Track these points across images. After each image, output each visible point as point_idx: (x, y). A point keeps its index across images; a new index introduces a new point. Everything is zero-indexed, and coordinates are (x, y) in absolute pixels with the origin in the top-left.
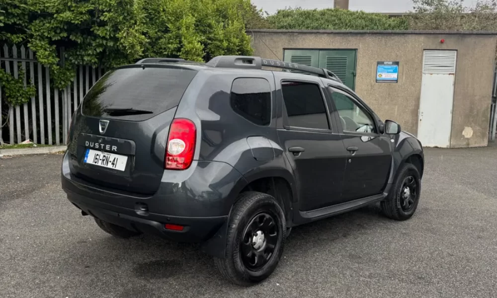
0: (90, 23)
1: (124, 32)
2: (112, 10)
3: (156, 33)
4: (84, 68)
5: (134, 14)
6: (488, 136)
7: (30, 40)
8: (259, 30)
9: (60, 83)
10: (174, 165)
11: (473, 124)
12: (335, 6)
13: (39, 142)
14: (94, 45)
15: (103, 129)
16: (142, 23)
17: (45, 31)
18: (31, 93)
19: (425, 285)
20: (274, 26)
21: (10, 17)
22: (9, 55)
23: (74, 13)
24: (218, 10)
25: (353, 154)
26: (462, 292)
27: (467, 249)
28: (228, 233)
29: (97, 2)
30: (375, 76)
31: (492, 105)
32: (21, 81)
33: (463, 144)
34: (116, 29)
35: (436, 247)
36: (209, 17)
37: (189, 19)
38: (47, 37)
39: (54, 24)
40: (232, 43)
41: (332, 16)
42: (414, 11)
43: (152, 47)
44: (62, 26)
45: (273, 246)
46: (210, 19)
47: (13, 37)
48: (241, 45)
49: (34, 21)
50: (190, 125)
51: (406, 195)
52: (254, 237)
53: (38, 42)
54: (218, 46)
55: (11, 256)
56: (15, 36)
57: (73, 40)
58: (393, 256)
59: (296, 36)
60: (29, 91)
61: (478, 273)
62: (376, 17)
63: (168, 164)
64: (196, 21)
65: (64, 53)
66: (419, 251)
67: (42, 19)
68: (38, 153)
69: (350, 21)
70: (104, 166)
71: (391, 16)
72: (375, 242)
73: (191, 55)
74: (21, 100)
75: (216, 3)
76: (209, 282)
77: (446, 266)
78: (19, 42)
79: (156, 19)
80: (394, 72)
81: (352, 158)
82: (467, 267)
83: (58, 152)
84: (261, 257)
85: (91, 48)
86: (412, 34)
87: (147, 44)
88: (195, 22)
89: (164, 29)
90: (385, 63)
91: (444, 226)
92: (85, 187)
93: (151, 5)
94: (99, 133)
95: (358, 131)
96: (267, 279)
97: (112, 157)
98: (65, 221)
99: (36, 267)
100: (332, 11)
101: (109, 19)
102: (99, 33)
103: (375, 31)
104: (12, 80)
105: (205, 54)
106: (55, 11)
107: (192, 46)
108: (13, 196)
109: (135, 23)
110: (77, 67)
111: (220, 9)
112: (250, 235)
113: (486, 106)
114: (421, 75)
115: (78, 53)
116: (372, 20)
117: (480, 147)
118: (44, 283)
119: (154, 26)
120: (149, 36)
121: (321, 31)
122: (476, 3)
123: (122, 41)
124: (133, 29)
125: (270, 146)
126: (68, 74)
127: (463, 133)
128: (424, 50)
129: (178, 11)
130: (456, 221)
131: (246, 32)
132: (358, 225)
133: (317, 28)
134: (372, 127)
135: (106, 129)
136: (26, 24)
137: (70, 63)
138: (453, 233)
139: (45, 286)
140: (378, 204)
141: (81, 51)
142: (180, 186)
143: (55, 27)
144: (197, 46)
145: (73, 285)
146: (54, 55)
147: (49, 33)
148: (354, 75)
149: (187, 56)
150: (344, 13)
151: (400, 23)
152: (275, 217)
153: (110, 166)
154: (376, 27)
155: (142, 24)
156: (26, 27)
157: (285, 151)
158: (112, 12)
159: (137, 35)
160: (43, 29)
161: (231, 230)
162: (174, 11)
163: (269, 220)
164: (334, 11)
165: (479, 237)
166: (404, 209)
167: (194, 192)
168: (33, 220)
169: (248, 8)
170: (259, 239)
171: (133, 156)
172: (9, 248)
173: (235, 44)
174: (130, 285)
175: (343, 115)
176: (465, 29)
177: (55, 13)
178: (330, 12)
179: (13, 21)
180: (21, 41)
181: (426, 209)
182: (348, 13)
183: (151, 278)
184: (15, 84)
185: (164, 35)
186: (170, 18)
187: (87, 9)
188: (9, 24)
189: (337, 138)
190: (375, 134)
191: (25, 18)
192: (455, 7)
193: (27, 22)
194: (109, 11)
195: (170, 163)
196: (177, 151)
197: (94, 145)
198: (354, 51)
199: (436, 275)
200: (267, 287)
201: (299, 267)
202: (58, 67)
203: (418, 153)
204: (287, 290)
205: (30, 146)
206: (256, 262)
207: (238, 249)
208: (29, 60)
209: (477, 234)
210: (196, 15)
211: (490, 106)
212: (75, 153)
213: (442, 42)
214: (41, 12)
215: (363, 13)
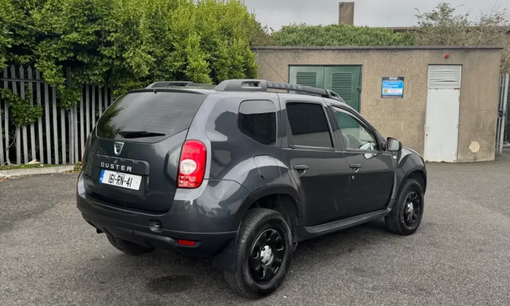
0: (97, 44)
1: (131, 52)
2: (119, 31)
3: (162, 52)
4: (90, 87)
5: (140, 34)
6: (494, 150)
7: (37, 60)
8: (264, 47)
9: (67, 103)
10: (185, 184)
11: (479, 138)
12: (340, 22)
13: (46, 162)
14: (100, 65)
15: (118, 151)
16: (149, 42)
17: (51, 51)
18: (38, 113)
19: (426, 296)
20: (279, 43)
21: (17, 38)
22: (16, 76)
23: (81, 34)
24: (222, 28)
25: (356, 171)
26: (461, 302)
27: (468, 261)
28: (238, 248)
29: (104, 23)
30: (381, 91)
31: (498, 119)
32: (27, 101)
33: (470, 158)
34: (122, 49)
35: (438, 260)
36: (214, 36)
37: (195, 38)
38: (54, 58)
39: (60, 44)
40: (237, 60)
41: (337, 31)
42: (418, 26)
43: (158, 66)
44: (68, 47)
45: (280, 260)
46: (215, 37)
47: (20, 59)
48: (246, 62)
49: (41, 42)
50: (200, 146)
51: (409, 210)
52: (262, 252)
53: (44, 62)
54: (223, 64)
55: (28, 274)
56: (22, 57)
57: (80, 60)
58: (396, 269)
59: (301, 52)
60: (36, 112)
61: (478, 284)
62: (381, 32)
63: (180, 183)
64: (202, 39)
65: (71, 73)
66: (421, 264)
67: (49, 39)
68: (45, 173)
69: (355, 37)
70: (119, 185)
71: (396, 31)
72: (379, 256)
73: (196, 73)
74: (28, 120)
75: (220, 21)
76: (220, 296)
77: (447, 278)
78: (26, 63)
79: (162, 38)
80: (400, 87)
81: (355, 175)
82: (467, 279)
83: (66, 171)
84: (268, 271)
85: (98, 68)
86: (416, 49)
87: (153, 63)
88: (200, 40)
89: (170, 47)
90: (390, 78)
91: (447, 240)
92: (99, 206)
93: (157, 24)
94: (114, 155)
95: (361, 148)
96: (275, 292)
97: (127, 177)
98: (77, 239)
99: (53, 283)
100: (337, 27)
101: (116, 39)
102: (106, 53)
103: (380, 47)
104: (19, 100)
105: (211, 70)
106: (62, 33)
107: (198, 64)
108: (25, 216)
109: (142, 43)
110: (83, 87)
111: (225, 27)
112: (258, 249)
113: (492, 120)
114: (427, 91)
115: (85, 73)
116: (377, 35)
117: (486, 161)
118: (62, 298)
119: (159, 45)
120: (155, 55)
121: (326, 47)
122: (481, 17)
123: (128, 60)
124: (139, 49)
125: (276, 165)
126: (75, 93)
127: (470, 148)
128: (429, 65)
129: (184, 30)
130: (459, 235)
131: (250, 49)
132: (363, 240)
133: (322, 45)
134: (374, 144)
135: (121, 150)
136: (33, 45)
137: (76, 82)
138: (455, 246)
139: (63, 301)
140: (383, 219)
141: (88, 70)
142: (192, 204)
143: (62, 47)
144: (202, 64)
145: (90, 300)
146: (61, 75)
147: (56, 54)
148: (359, 91)
149: (193, 74)
150: (349, 29)
151: (405, 37)
152: (282, 232)
153: (125, 185)
154: (380, 43)
155: (148, 44)
156: (33, 49)
157: (290, 169)
158: (119, 32)
159: (143, 54)
160: (50, 50)
161: (240, 245)
162: (180, 30)
163: (276, 235)
164: (339, 27)
165: (481, 250)
166: (408, 223)
167: (205, 210)
168: (46, 240)
169: (253, 25)
170: (266, 253)
171: (147, 175)
172: (25, 266)
173: (239, 61)
174: (144, 299)
175: (346, 133)
176: (470, 43)
177: (62, 34)
178: (334, 28)
179: (20, 42)
180: (29, 62)
181: (430, 224)
182: (353, 28)
183: (164, 293)
184: (22, 105)
185: (170, 54)
186: (175, 37)
187: (94, 29)
188: (16, 45)
189: (341, 156)
190: (378, 152)
191: (32, 39)
192: (460, 21)
193: (33, 43)
194: (116, 32)
195: (182, 182)
196: (189, 171)
197: (110, 166)
198: (359, 67)
199: (437, 286)
200: (274, 299)
201: (305, 281)
202: (64, 87)
203: (420, 169)
204: (294, 302)
205: (36, 166)
206: (264, 275)
207: (247, 263)
208: (36, 80)
209: (478, 247)
210: (201, 34)
211: (496, 120)
212: (90, 173)
213: (447, 57)
214: (48, 33)
215: (368, 29)
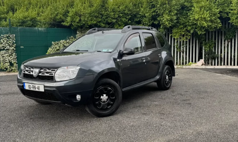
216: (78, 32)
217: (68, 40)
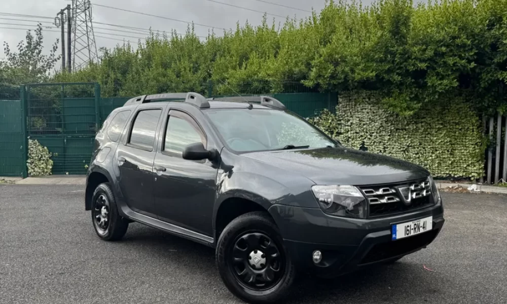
216: (340, 100)
217: (318, 118)
